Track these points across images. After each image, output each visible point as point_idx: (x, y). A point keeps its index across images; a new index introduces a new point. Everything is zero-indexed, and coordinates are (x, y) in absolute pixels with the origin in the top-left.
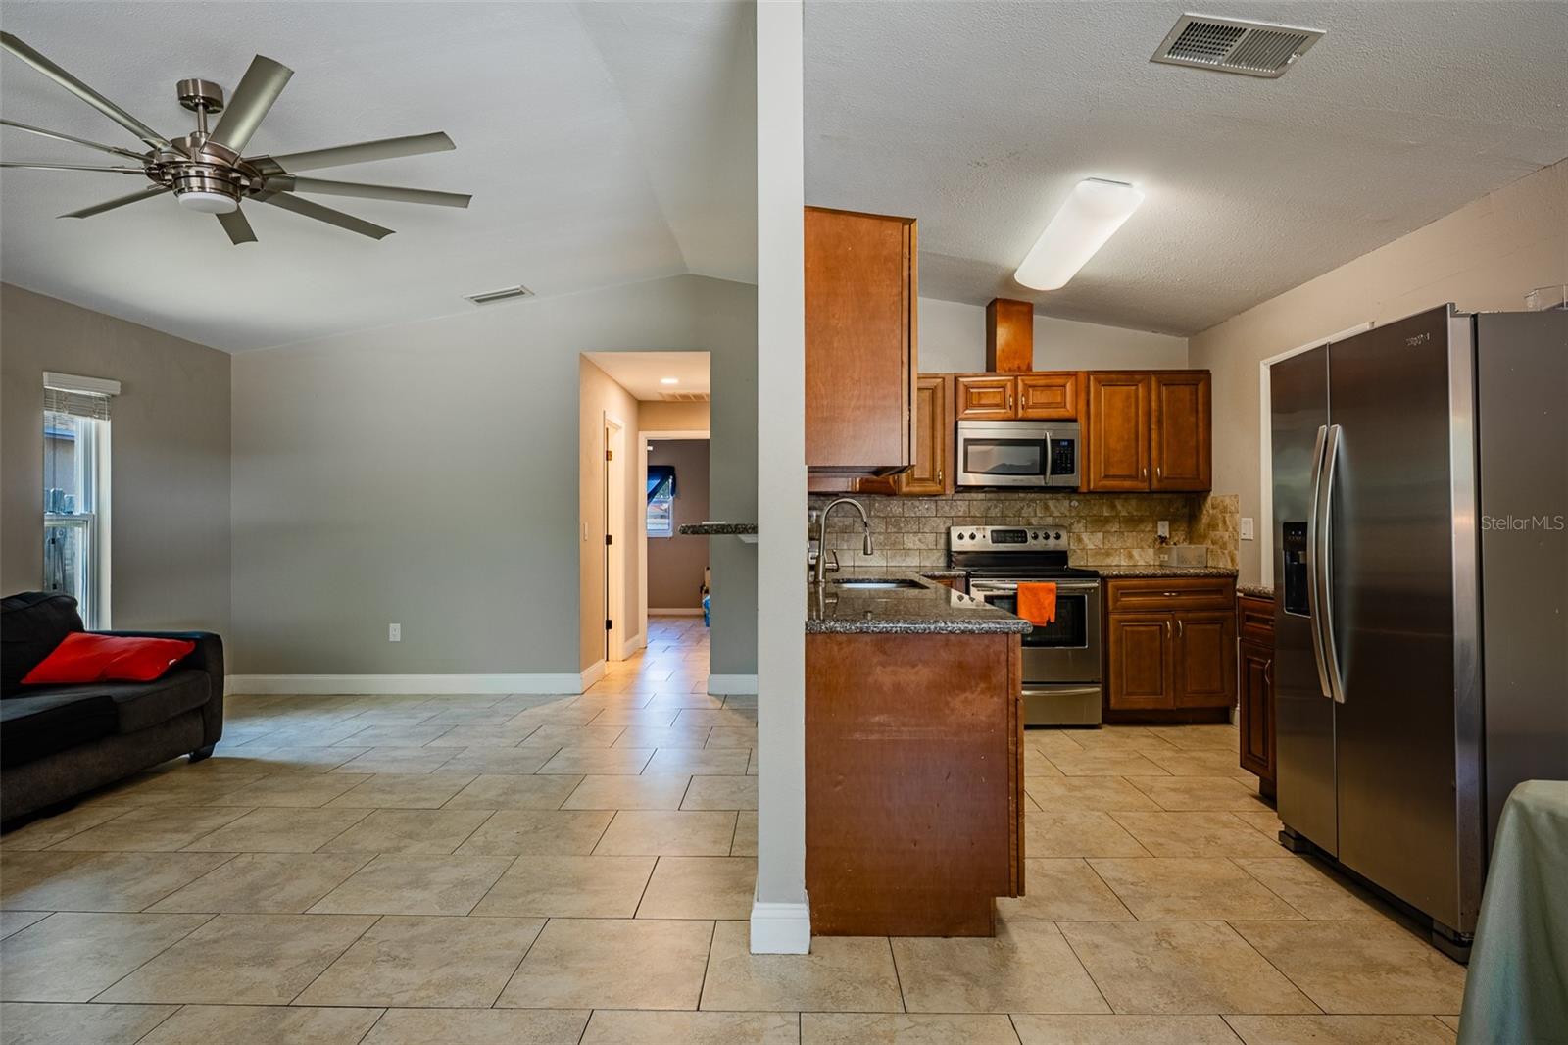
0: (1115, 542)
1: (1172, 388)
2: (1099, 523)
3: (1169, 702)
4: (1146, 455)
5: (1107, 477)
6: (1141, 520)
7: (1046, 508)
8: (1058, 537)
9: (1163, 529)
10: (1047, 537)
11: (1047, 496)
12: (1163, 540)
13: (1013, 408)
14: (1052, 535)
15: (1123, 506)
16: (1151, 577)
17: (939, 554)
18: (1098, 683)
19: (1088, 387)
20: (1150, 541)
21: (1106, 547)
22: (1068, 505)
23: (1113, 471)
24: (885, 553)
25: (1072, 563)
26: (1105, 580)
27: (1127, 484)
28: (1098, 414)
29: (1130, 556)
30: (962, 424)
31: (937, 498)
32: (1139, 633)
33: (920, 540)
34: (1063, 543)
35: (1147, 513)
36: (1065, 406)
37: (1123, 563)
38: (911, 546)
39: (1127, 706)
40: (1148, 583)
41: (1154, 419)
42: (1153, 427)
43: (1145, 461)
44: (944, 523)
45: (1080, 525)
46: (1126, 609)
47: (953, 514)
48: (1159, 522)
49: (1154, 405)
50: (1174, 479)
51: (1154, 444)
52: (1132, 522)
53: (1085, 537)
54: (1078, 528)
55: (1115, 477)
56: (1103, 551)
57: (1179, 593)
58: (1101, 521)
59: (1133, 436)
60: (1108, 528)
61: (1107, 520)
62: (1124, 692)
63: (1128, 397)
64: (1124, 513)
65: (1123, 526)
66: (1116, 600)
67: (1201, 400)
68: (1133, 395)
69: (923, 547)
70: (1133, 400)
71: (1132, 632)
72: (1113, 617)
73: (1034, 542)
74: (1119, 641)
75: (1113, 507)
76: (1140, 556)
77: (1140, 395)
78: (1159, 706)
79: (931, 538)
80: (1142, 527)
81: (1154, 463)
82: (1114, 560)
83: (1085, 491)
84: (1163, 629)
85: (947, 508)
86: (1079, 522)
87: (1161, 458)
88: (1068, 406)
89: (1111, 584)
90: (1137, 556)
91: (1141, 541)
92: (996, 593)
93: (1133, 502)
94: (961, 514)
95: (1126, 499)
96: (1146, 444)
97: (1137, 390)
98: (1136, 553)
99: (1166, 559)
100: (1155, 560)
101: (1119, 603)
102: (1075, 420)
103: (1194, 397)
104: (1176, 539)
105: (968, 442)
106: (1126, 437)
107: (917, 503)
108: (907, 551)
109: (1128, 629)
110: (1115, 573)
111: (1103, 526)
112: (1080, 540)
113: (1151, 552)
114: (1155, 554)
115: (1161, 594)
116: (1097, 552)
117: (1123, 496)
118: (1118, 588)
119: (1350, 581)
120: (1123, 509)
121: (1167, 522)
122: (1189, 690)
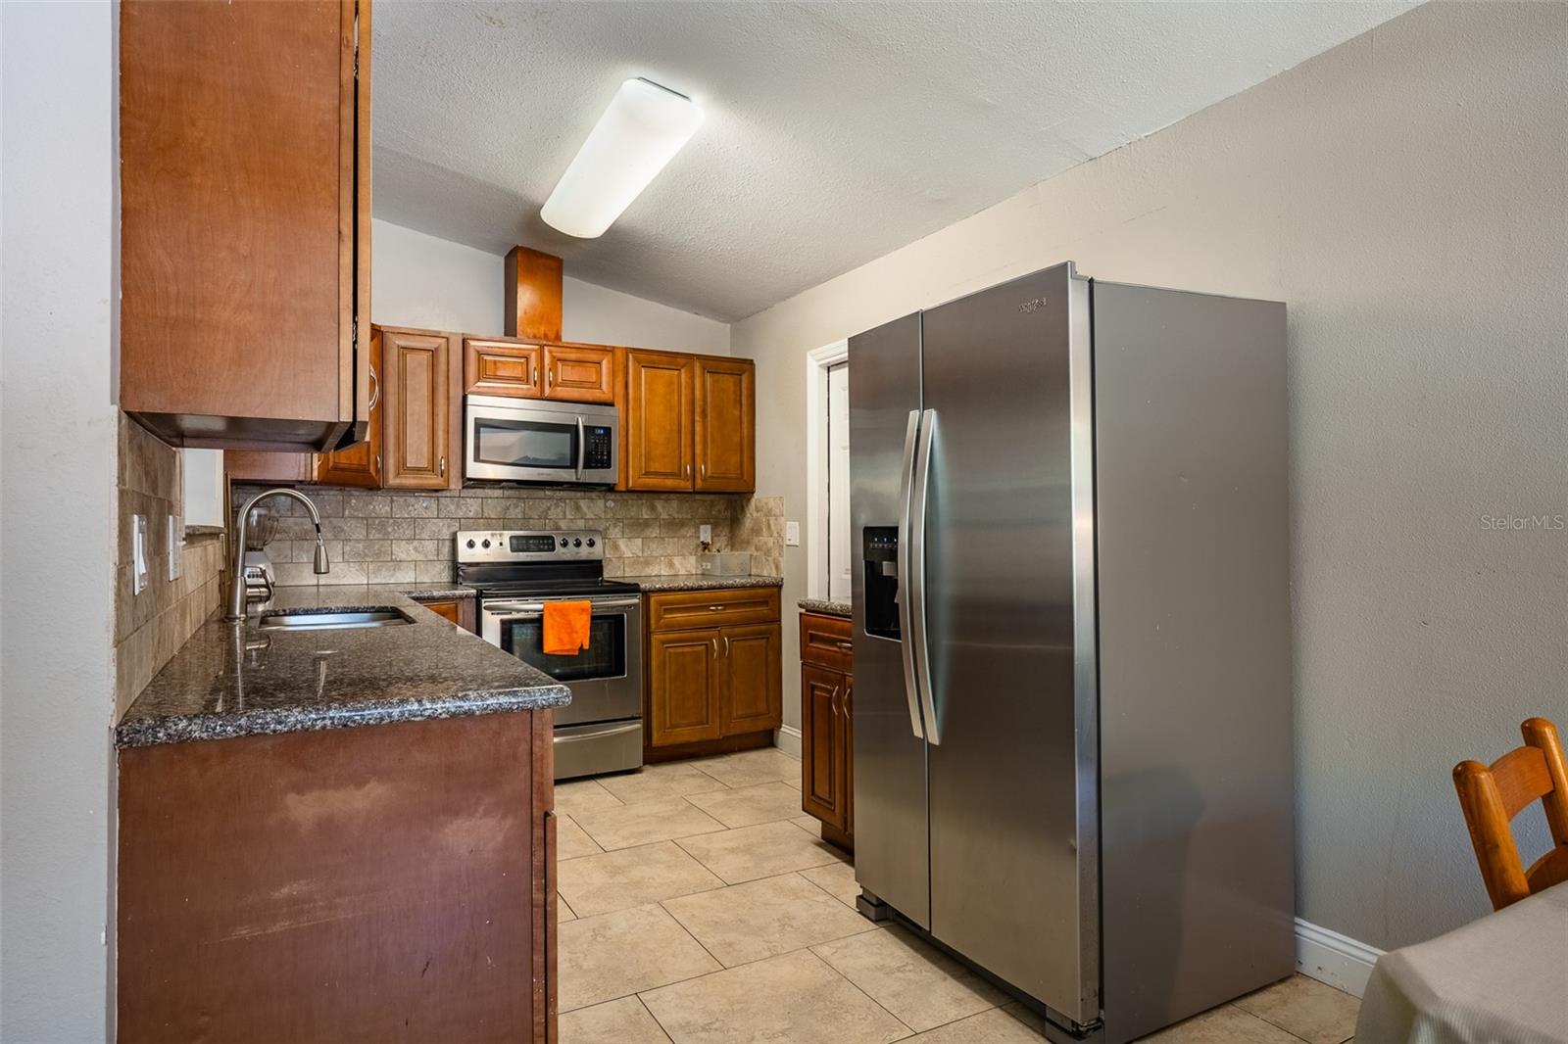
0: (656, 549)
1: (716, 376)
2: (638, 526)
3: (715, 731)
4: (689, 450)
5: (647, 473)
6: (682, 524)
7: (578, 508)
8: (592, 544)
9: (705, 533)
10: (578, 544)
11: (579, 494)
12: (705, 546)
13: (538, 384)
14: (584, 541)
15: (664, 507)
16: (696, 589)
17: (442, 567)
18: (639, 718)
19: (627, 367)
20: (691, 547)
21: (646, 555)
22: (602, 506)
23: (655, 467)
24: (365, 567)
25: (609, 574)
26: (646, 594)
27: (670, 483)
28: (638, 399)
29: (671, 565)
30: (471, 399)
31: (439, 494)
32: (683, 654)
33: (415, 549)
34: (596, 552)
35: (689, 516)
36: (600, 388)
37: (663, 573)
38: (403, 556)
39: (670, 741)
40: (692, 596)
41: (698, 410)
42: (697, 418)
43: (688, 458)
44: (449, 527)
45: (617, 530)
46: (670, 628)
47: (460, 515)
48: (702, 527)
49: (698, 393)
50: (718, 478)
51: (698, 438)
52: (674, 526)
53: (622, 543)
54: (615, 533)
55: (657, 474)
56: (642, 559)
57: (726, 606)
58: (640, 525)
59: (675, 428)
60: (648, 532)
61: (646, 524)
62: (668, 725)
63: (671, 383)
64: (664, 516)
65: (663, 530)
66: (659, 618)
67: (745, 392)
68: (676, 380)
69: (420, 557)
70: (676, 387)
71: (675, 654)
72: (656, 638)
73: (563, 550)
74: (663, 665)
75: (653, 508)
76: (681, 564)
77: (683, 381)
78: (705, 737)
79: (431, 546)
80: (683, 532)
81: (698, 459)
82: (653, 570)
83: (624, 489)
84: (709, 648)
85: (452, 507)
86: (615, 526)
87: (705, 454)
88: (604, 386)
89: (654, 599)
90: (678, 565)
91: (682, 547)
92: (515, 616)
93: (675, 504)
94: (471, 515)
95: (667, 500)
96: (689, 437)
97: (679, 375)
98: (677, 561)
99: (709, 567)
100: (697, 568)
101: (662, 621)
102: (612, 405)
103: (738, 388)
104: (718, 545)
105: (481, 424)
106: (668, 427)
107: (412, 500)
108: (397, 563)
109: (672, 650)
110: (657, 586)
111: (643, 530)
112: (616, 547)
113: (692, 559)
114: (697, 561)
115: (706, 608)
116: (636, 561)
117: (663, 496)
118: (661, 604)
119: (946, 590)
120: (665, 510)
121: (709, 527)
122: (735, 715)
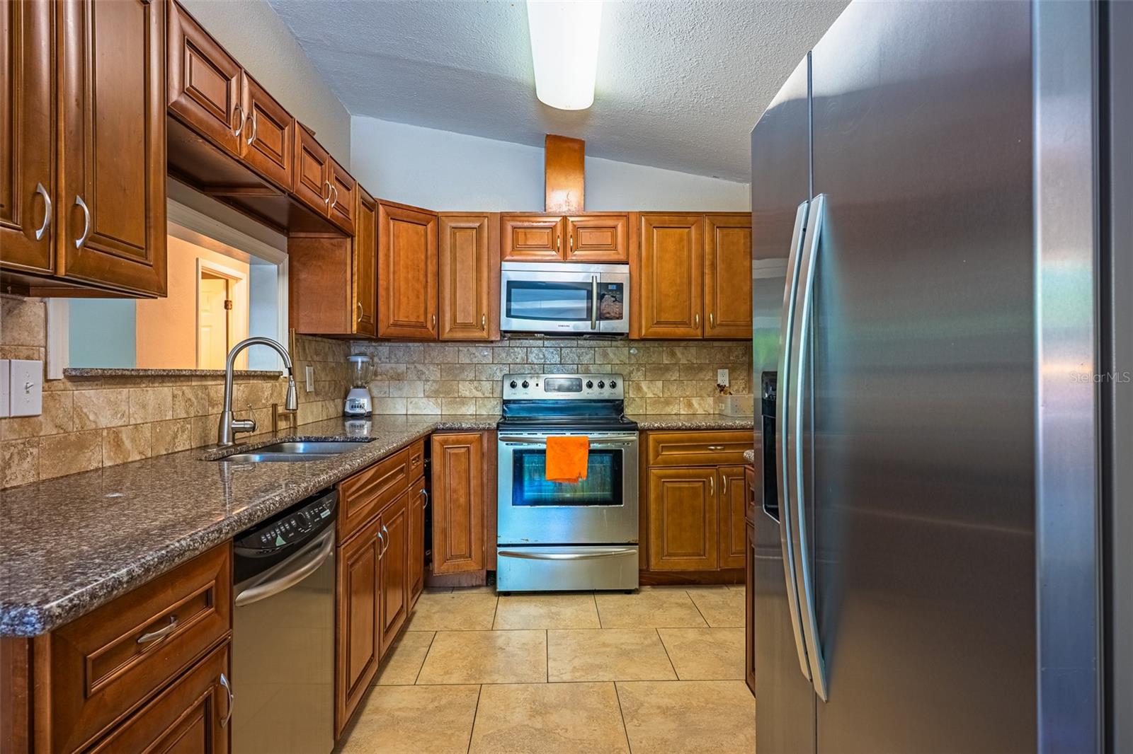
0: (675, 390)
1: (726, 231)
2: (658, 371)
3: (711, 563)
4: (699, 301)
5: (658, 323)
6: (701, 368)
7: (605, 355)
8: (614, 385)
9: (723, 378)
10: (602, 385)
11: (606, 343)
12: (722, 388)
13: (561, 250)
14: (607, 383)
15: (683, 354)
16: (694, 429)
17: (496, 403)
18: (636, 544)
19: (639, 229)
20: (709, 390)
21: (665, 395)
22: (626, 353)
23: (665, 317)
24: (439, 401)
25: (629, 411)
26: (643, 432)
27: (680, 331)
28: (650, 257)
29: (690, 405)
30: (506, 265)
31: (493, 345)
32: (680, 488)
33: (476, 388)
34: (619, 392)
35: (707, 362)
36: (616, 249)
37: (682, 412)
38: (467, 394)
39: (666, 568)
40: (693, 436)
41: (707, 263)
42: (707, 271)
43: (699, 308)
44: (501, 371)
45: (639, 374)
46: (668, 464)
47: (510, 361)
48: (719, 370)
49: (707, 248)
50: (727, 325)
51: (707, 289)
52: (692, 370)
53: (644, 386)
54: (637, 376)
55: (667, 323)
56: (662, 399)
57: (725, 446)
58: (660, 369)
59: (685, 280)
60: (668, 376)
61: (667, 369)
62: (665, 553)
63: (681, 240)
64: (684, 361)
65: (682, 374)
66: (657, 455)
68: (685, 237)
69: (479, 394)
70: (685, 243)
71: (674, 488)
72: (654, 472)
73: (590, 391)
74: (660, 498)
75: (673, 354)
76: (700, 404)
77: (693, 237)
78: (701, 568)
79: (487, 386)
80: (701, 375)
81: (707, 309)
82: (673, 409)
83: (637, 338)
84: (706, 485)
85: (504, 355)
86: (638, 370)
87: (714, 304)
88: (620, 247)
89: (652, 437)
90: (696, 405)
91: (701, 389)
92: (525, 446)
93: (693, 350)
94: (518, 361)
95: (685, 347)
96: (699, 289)
97: (689, 234)
98: (695, 402)
99: (723, 408)
100: (715, 408)
101: (660, 457)
102: (624, 263)
103: (748, 240)
104: (736, 387)
105: (511, 284)
106: (678, 281)
107: (473, 350)
108: (463, 401)
109: (669, 485)
110: (656, 425)
111: (663, 374)
112: (639, 389)
113: (710, 400)
114: (715, 402)
115: (705, 447)
116: (656, 401)
117: (683, 344)
118: (658, 442)
120: (684, 356)
121: (727, 371)
122: (733, 551)
